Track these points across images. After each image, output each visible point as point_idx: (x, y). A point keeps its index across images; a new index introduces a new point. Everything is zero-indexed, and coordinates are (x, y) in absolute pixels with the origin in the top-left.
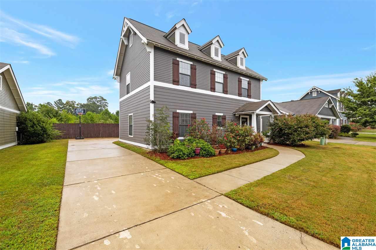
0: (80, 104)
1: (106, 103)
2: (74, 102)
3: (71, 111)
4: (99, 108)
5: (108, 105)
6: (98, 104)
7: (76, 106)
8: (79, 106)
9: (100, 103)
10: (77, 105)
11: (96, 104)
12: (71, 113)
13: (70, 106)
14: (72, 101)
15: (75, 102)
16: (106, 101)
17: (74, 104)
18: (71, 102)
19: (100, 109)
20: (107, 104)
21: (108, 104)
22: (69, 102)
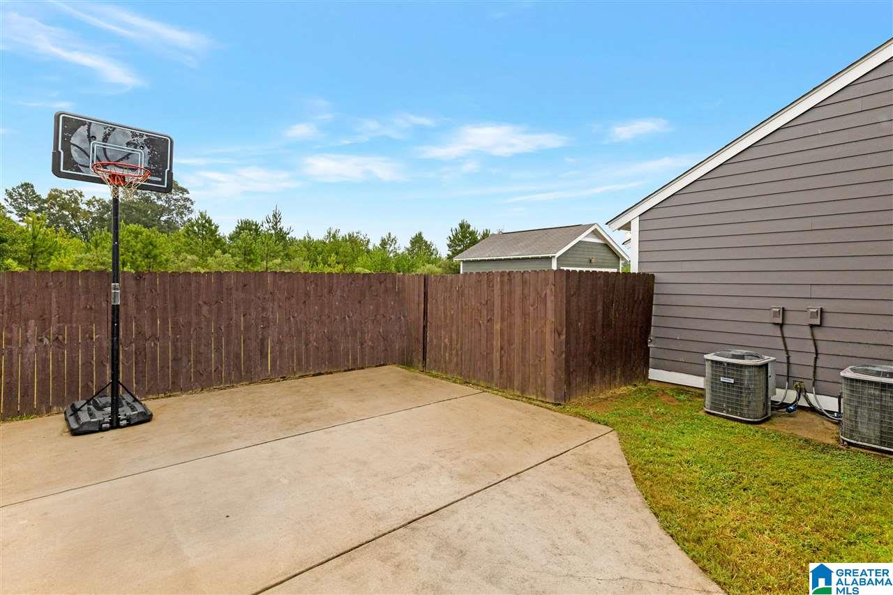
0: (98, 201)
1: (188, 199)
2: (77, 195)
3: (66, 223)
4: (163, 218)
5: (192, 207)
6: (160, 203)
7: (84, 207)
8: (93, 210)
9: (166, 202)
10: (89, 203)
11: (153, 203)
12: (68, 231)
13: (62, 207)
14: (72, 192)
15: (81, 195)
16: (186, 196)
17: (76, 201)
18: (67, 194)
19: (165, 222)
20: (188, 204)
21: (192, 203)
22: (61, 192)
